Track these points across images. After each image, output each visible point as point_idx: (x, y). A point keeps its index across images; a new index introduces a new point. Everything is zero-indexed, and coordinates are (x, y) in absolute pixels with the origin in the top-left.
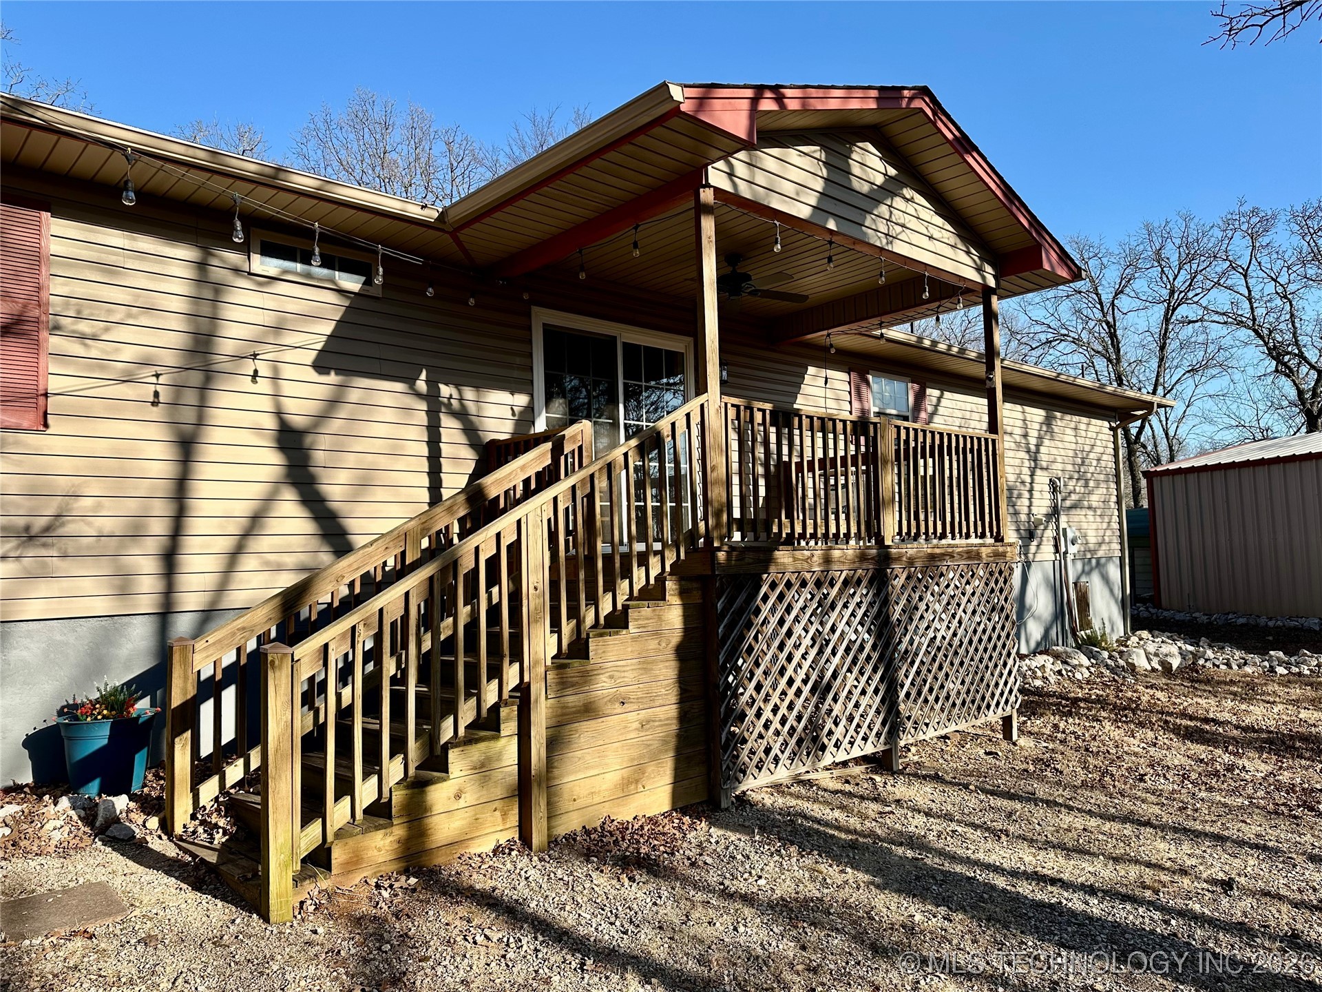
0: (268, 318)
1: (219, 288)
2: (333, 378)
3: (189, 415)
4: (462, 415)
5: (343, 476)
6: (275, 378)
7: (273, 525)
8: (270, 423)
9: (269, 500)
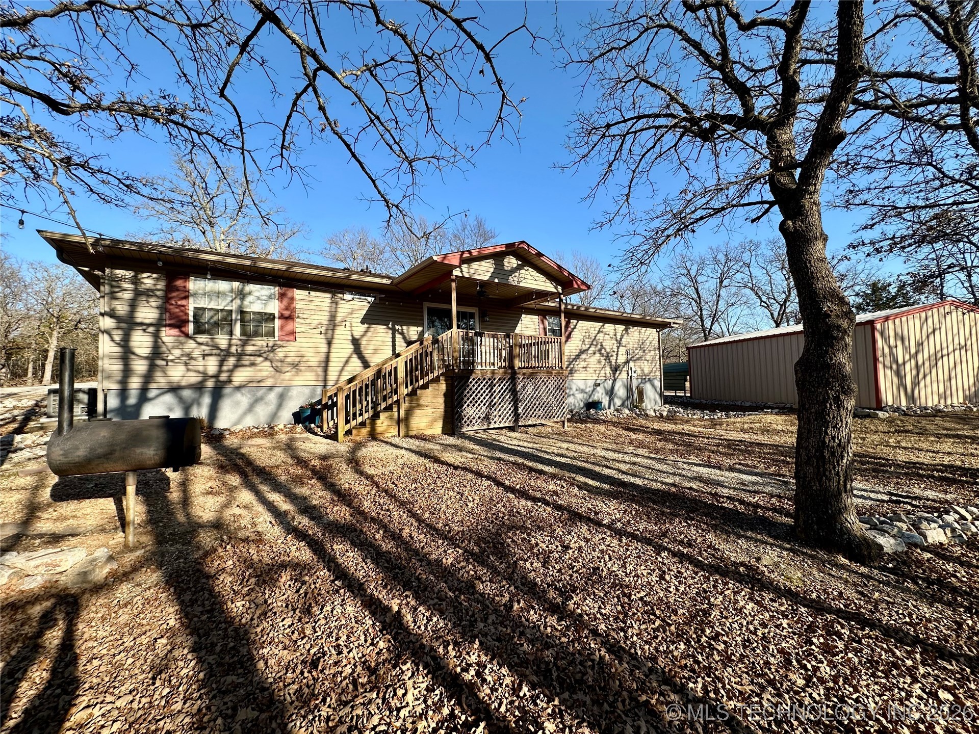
0: (349, 311)
1: (337, 303)
2: (366, 325)
3: (329, 336)
4: (402, 333)
5: (369, 351)
6: (351, 326)
7: (350, 364)
8: (350, 338)
9: (349, 358)
